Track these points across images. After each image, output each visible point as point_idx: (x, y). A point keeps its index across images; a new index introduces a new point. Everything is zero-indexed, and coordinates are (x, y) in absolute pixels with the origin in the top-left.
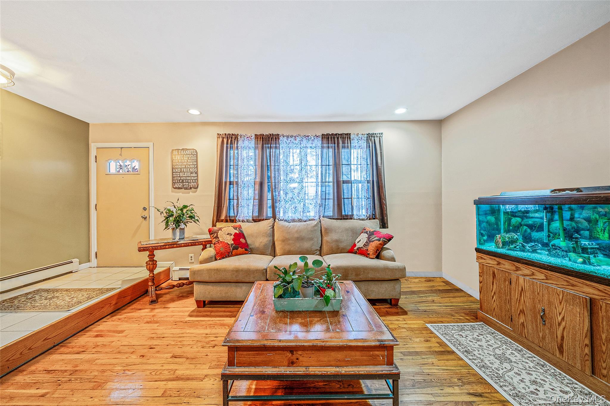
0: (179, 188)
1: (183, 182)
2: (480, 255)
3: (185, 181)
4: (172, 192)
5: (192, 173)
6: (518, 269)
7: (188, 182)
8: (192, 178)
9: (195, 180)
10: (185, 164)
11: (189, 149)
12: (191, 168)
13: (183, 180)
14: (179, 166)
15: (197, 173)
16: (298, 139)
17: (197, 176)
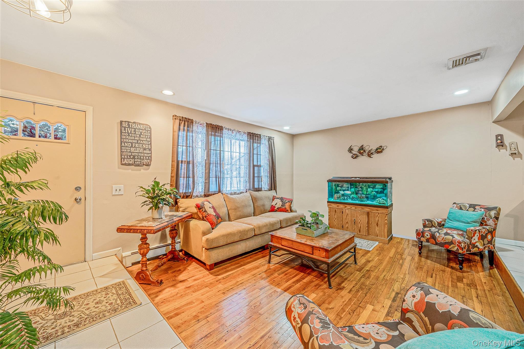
0: (129, 165)
1: (134, 158)
2: (329, 204)
3: (136, 157)
4: (119, 168)
5: (145, 149)
6: (346, 207)
7: (140, 159)
8: (146, 155)
9: (149, 157)
10: (137, 138)
11: (142, 124)
12: (144, 144)
13: (134, 156)
14: (130, 141)
15: (150, 150)
16: (235, 133)
17: (151, 153)
